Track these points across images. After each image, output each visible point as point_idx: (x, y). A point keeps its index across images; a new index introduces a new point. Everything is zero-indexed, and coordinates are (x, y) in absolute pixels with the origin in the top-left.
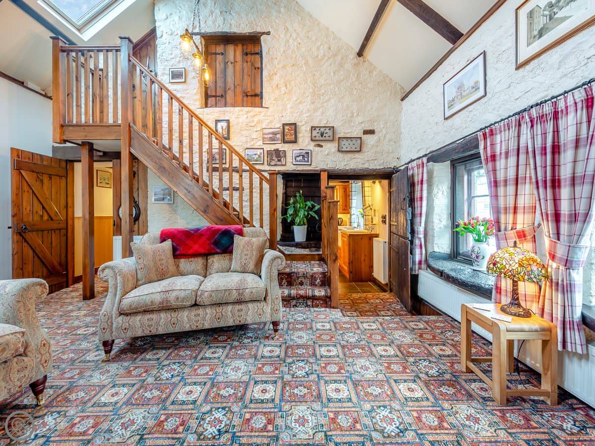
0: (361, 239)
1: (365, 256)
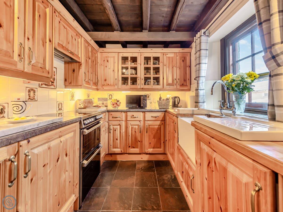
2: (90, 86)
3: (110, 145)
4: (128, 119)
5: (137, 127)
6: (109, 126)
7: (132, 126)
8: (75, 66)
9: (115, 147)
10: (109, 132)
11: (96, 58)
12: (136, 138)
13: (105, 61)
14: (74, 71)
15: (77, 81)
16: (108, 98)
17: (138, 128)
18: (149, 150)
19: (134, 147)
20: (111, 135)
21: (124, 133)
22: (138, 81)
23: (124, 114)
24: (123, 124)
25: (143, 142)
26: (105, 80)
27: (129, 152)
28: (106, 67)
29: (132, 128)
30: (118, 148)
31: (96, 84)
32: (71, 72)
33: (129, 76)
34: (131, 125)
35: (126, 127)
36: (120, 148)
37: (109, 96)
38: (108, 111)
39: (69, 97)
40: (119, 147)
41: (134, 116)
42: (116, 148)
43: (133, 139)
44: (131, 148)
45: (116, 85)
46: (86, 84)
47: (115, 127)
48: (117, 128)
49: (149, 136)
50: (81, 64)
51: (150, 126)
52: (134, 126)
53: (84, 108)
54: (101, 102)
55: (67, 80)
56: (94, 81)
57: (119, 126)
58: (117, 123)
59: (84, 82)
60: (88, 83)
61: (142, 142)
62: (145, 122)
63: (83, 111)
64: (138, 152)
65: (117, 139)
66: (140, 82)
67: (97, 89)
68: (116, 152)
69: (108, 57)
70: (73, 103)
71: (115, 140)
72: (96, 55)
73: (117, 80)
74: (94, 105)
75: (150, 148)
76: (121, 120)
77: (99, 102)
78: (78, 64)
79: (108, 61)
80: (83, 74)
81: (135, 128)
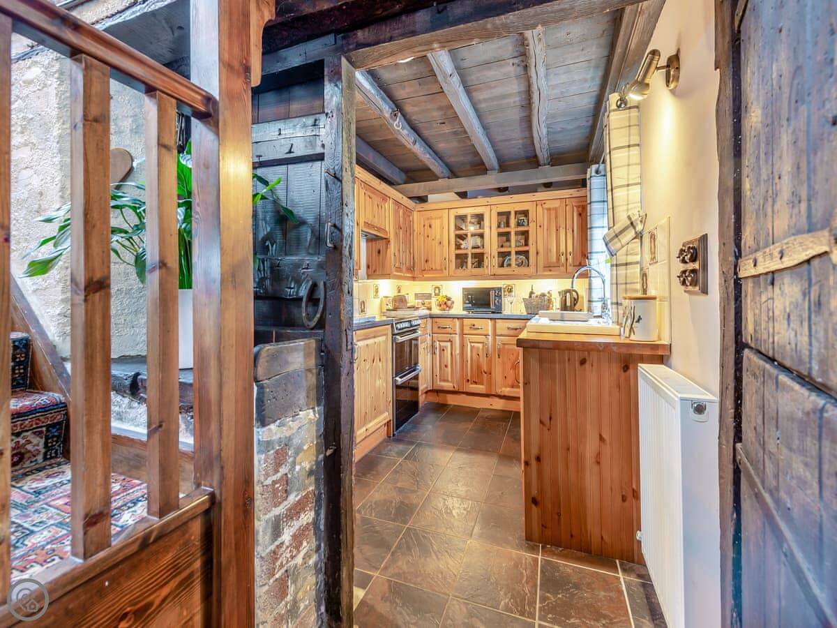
0: (583, 362)
1: (601, 439)
2: (402, 274)
3: (434, 375)
4: (465, 332)
5: (480, 346)
6: (433, 342)
7: (473, 344)
8: (380, 245)
9: (442, 378)
10: (434, 353)
11: (411, 224)
12: (479, 367)
13: (426, 227)
14: (379, 252)
15: (383, 267)
16: (434, 294)
17: (483, 349)
18: (504, 389)
19: (476, 383)
20: (436, 358)
21: (458, 357)
22: (486, 262)
23: (457, 322)
24: (457, 339)
25: (493, 373)
26: (426, 261)
27: (468, 390)
28: (428, 236)
29: (472, 348)
30: (447, 381)
31: (411, 269)
32: (375, 253)
33: (469, 252)
34: (470, 342)
35: (463, 346)
36: (452, 382)
37: (435, 290)
38: (432, 317)
39: (372, 293)
40: (450, 379)
41: (476, 327)
42: (444, 381)
43: (475, 368)
44: (471, 384)
45: (445, 269)
46: (396, 271)
47: (442, 344)
48: (446, 347)
49: (504, 363)
50: (389, 241)
51: (506, 346)
52: (476, 345)
53: (395, 309)
54: (420, 301)
55: (370, 267)
56: (408, 265)
57: (449, 344)
58: (447, 337)
59: (393, 269)
60: (399, 269)
61: (490, 374)
62: (495, 338)
63: (393, 313)
64: (484, 392)
65: (446, 366)
66: (491, 261)
67: (414, 278)
68: (445, 389)
69: (431, 218)
70: (377, 301)
71: (443, 366)
72: (411, 218)
73: (447, 260)
74: (409, 305)
75: (506, 387)
76: (452, 332)
77: (417, 301)
78: (384, 240)
79: (430, 226)
80: (393, 256)
81: (478, 348)
